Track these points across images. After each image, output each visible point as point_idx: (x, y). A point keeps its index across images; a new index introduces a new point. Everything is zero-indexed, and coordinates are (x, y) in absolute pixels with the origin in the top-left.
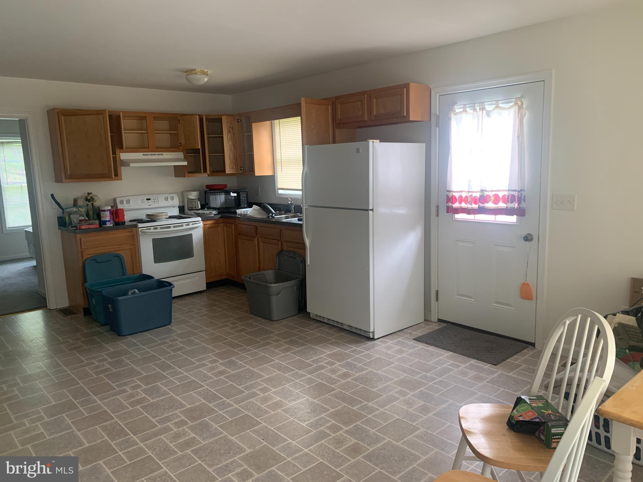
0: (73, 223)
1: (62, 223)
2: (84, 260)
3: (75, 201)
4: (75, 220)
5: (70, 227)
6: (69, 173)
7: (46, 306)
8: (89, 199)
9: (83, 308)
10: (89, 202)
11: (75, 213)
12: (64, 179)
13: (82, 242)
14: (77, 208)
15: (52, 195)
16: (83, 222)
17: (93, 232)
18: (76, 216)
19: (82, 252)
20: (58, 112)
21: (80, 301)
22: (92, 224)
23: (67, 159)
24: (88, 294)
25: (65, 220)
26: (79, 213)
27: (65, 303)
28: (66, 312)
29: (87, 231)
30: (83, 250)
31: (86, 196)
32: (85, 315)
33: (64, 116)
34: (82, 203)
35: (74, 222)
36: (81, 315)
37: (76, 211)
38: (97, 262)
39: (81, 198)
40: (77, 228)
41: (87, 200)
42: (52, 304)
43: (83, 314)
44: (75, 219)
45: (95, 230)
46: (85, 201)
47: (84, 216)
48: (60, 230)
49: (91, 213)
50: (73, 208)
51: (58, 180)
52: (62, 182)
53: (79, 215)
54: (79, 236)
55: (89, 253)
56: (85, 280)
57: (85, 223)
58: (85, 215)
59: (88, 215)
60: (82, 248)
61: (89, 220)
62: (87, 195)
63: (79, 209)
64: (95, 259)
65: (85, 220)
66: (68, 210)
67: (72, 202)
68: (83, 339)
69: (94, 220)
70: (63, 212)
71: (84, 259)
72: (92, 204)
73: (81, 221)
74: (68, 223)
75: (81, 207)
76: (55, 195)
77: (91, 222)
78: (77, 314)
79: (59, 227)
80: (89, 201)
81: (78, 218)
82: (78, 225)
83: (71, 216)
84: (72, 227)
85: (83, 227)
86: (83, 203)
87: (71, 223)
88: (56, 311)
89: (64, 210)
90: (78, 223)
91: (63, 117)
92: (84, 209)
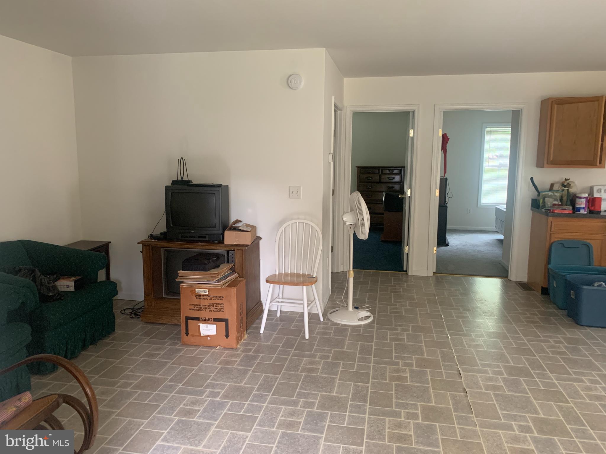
0: (546, 206)
1: (536, 204)
2: (551, 243)
3: (552, 185)
4: (549, 204)
5: (544, 209)
6: (551, 159)
7: (507, 277)
8: (566, 184)
9: (542, 287)
10: (565, 188)
11: (550, 197)
12: (545, 165)
13: (553, 225)
14: (552, 193)
15: (532, 179)
16: (556, 206)
17: (566, 217)
18: (551, 200)
19: (551, 234)
20: (552, 102)
21: (540, 280)
22: (565, 209)
23: (553, 146)
24: (549, 275)
25: (540, 203)
26: (553, 197)
27: (524, 279)
28: (524, 286)
29: (559, 215)
30: (551, 233)
31: (562, 182)
32: (542, 294)
33: (557, 104)
34: (557, 188)
35: (548, 205)
36: (538, 293)
37: (551, 195)
38: (565, 247)
39: (557, 183)
40: (549, 212)
41: (563, 185)
42: (513, 276)
43: (540, 292)
44: (549, 202)
45: (567, 215)
46: (561, 186)
47: (557, 201)
48: (532, 211)
49: (565, 198)
50: (548, 192)
51: (540, 164)
52: (543, 167)
53: (553, 199)
54: (550, 219)
55: (557, 237)
56: (549, 262)
57: (558, 207)
58: (559, 200)
59: (561, 200)
60: (552, 231)
61: (562, 205)
62: (564, 180)
63: (554, 194)
64: (562, 244)
65: (558, 205)
66: (544, 193)
67: (548, 186)
68: (540, 316)
69: (566, 205)
70: (539, 195)
71: (552, 241)
72: (568, 190)
73: (554, 205)
74: (541, 205)
75: (556, 192)
76: (534, 178)
77: (565, 207)
78: (535, 291)
79: (533, 208)
80: (565, 186)
81: (552, 202)
82: (551, 209)
83: (546, 199)
84: (545, 210)
85: (556, 212)
86: (559, 188)
87: (544, 206)
88: (516, 283)
89: (541, 193)
90: (551, 207)
91: (556, 106)
92: (559, 194)
